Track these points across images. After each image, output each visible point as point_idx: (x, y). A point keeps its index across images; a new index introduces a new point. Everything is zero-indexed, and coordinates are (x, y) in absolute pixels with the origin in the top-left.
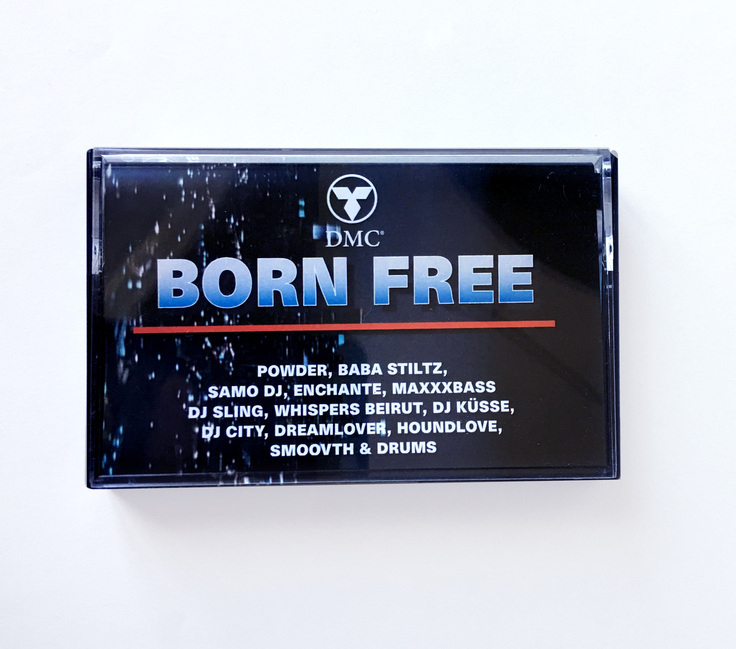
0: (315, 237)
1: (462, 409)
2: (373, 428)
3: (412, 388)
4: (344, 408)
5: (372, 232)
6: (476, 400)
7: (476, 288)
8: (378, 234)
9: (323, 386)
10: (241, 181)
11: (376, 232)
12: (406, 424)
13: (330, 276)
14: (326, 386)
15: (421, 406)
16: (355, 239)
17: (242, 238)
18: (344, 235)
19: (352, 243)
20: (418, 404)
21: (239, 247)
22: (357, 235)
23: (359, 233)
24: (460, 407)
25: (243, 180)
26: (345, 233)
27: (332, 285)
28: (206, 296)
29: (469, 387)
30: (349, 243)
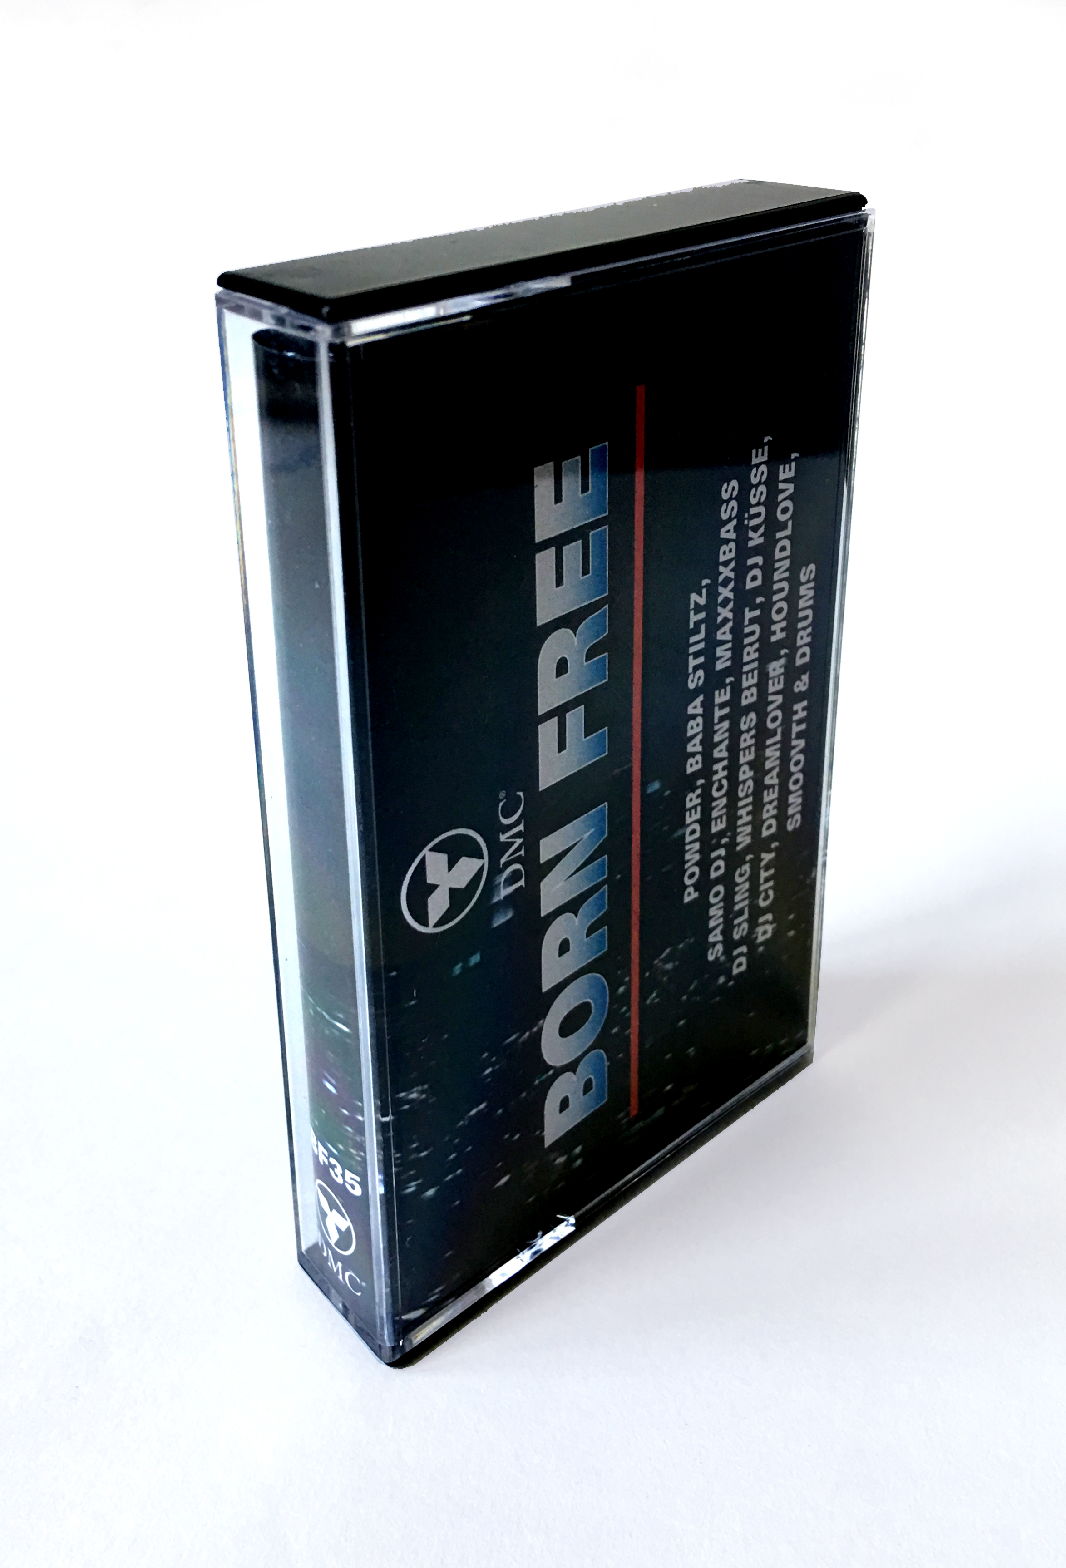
0: (510, 915)
1: (759, 535)
2: (776, 680)
3: (724, 636)
4: (747, 740)
5: (501, 813)
6: (748, 512)
7: (585, 572)
8: (505, 800)
9: (715, 786)
10: (424, 1096)
11: (502, 807)
12: (773, 628)
13: (568, 855)
14: (715, 781)
15: (750, 611)
16: (514, 840)
17: (514, 1037)
18: (508, 864)
19: (519, 841)
20: (748, 615)
21: (527, 1034)
22: (506, 840)
23: (503, 838)
24: (756, 539)
25: (422, 1092)
26: (504, 864)
27: (579, 844)
28: (592, 1041)
29: (728, 532)
30: (518, 849)
